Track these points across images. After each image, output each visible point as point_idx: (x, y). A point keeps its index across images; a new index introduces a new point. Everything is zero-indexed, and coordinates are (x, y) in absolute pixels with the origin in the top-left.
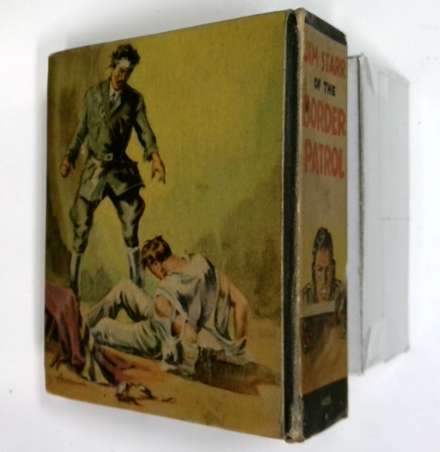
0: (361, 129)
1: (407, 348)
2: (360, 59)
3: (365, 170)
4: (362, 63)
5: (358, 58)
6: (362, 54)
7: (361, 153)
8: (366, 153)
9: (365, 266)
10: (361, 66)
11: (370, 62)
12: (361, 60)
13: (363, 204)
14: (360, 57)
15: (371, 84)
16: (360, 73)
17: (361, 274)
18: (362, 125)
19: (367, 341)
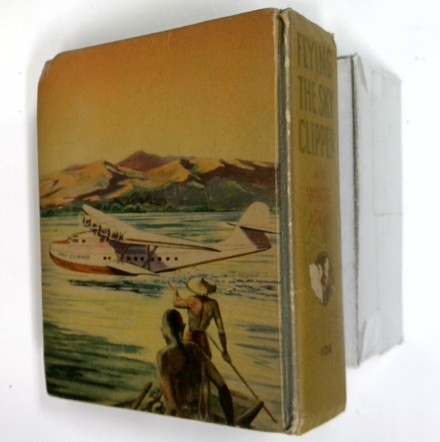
1: (401, 341)
2: (353, 59)
4: (355, 63)
5: (352, 57)
6: (356, 54)
7: (356, 150)
9: (360, 261)
10: (354, 66)
11: (364, 62)
12: (355, 59)
13: (358, 201)
14: (354, 57)
15: (364, 83)
16: (354, 72)
17: (356, 269)
18: (357, 123)
19: (363, 334)
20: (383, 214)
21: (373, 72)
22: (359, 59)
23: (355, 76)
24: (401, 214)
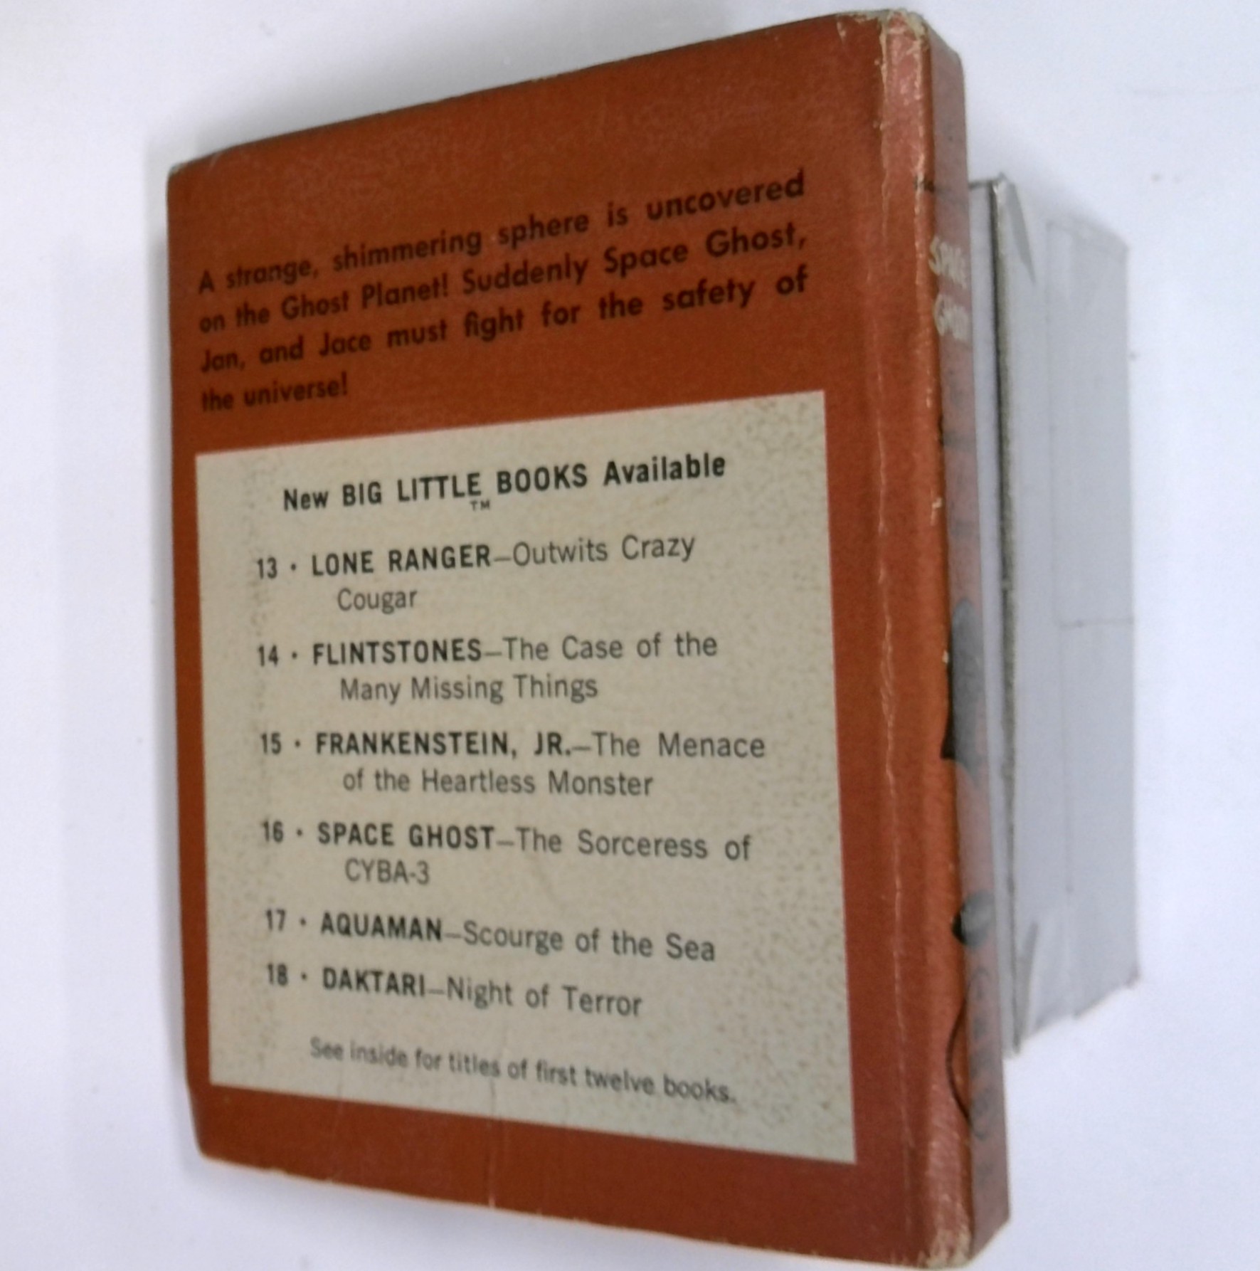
0: (1003, 382)
1: (1132, 976)
2: (996, 190)
3: (1016, 492)
4: (1001, 200)
5: (990, 185)
6: (1002, 177)
7: (1005, 447)
8: (1016, 448)
9: (1020, 758)
10: (999, 206)
11: (1023, 196)
12: (999, 190)
13: (1011, 588)
14: (997, 185)
15: (1026, 256)
16: (997, 224)
17: (1009, 780)
18: (1007, 370)
19: (1028, 961)
20: (1080, 624)
21: (1050, 225)
22: (1012, 189)
23: (999, 238)
24: (1129, 621)
